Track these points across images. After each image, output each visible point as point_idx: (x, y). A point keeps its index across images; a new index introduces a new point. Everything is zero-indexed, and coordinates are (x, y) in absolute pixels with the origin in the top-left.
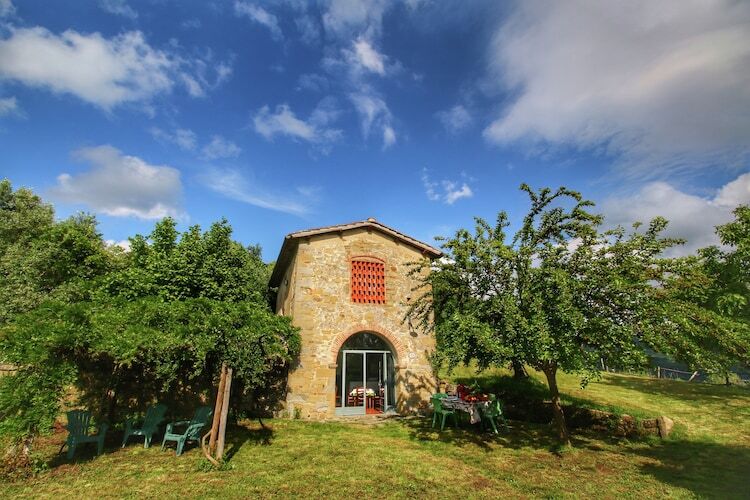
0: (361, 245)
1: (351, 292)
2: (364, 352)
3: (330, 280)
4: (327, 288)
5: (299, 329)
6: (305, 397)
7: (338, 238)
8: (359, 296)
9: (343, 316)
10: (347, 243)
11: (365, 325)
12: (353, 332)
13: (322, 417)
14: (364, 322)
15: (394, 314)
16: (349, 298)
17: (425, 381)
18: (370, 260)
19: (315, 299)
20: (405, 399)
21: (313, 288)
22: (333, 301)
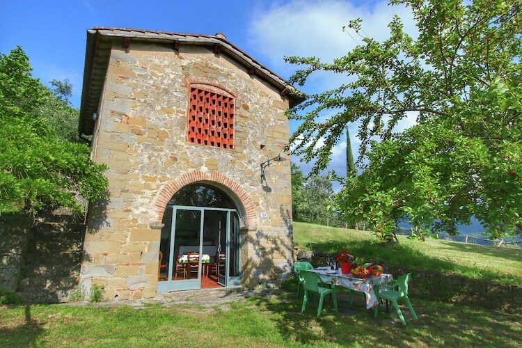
0: (205, 69)
1: (187, 128)
2: (202, 209)
3: (159, 108)
4: (153, 119)
5: (103, 168)
6: (109, 269)
7: (172, 53)
8: (198, 135)
9: (175, 159)
10: (185, 63)
11: (206, 173)
12: (187, 181)
13: (138, 296)
14: (204, 169)
15: (244, 162)
16: (184, 135)
17: (279, 242)
18: (216, 90)
19: (133, 131)
20: (254, 265)
21: (130, 115)
22: (161, 137)
